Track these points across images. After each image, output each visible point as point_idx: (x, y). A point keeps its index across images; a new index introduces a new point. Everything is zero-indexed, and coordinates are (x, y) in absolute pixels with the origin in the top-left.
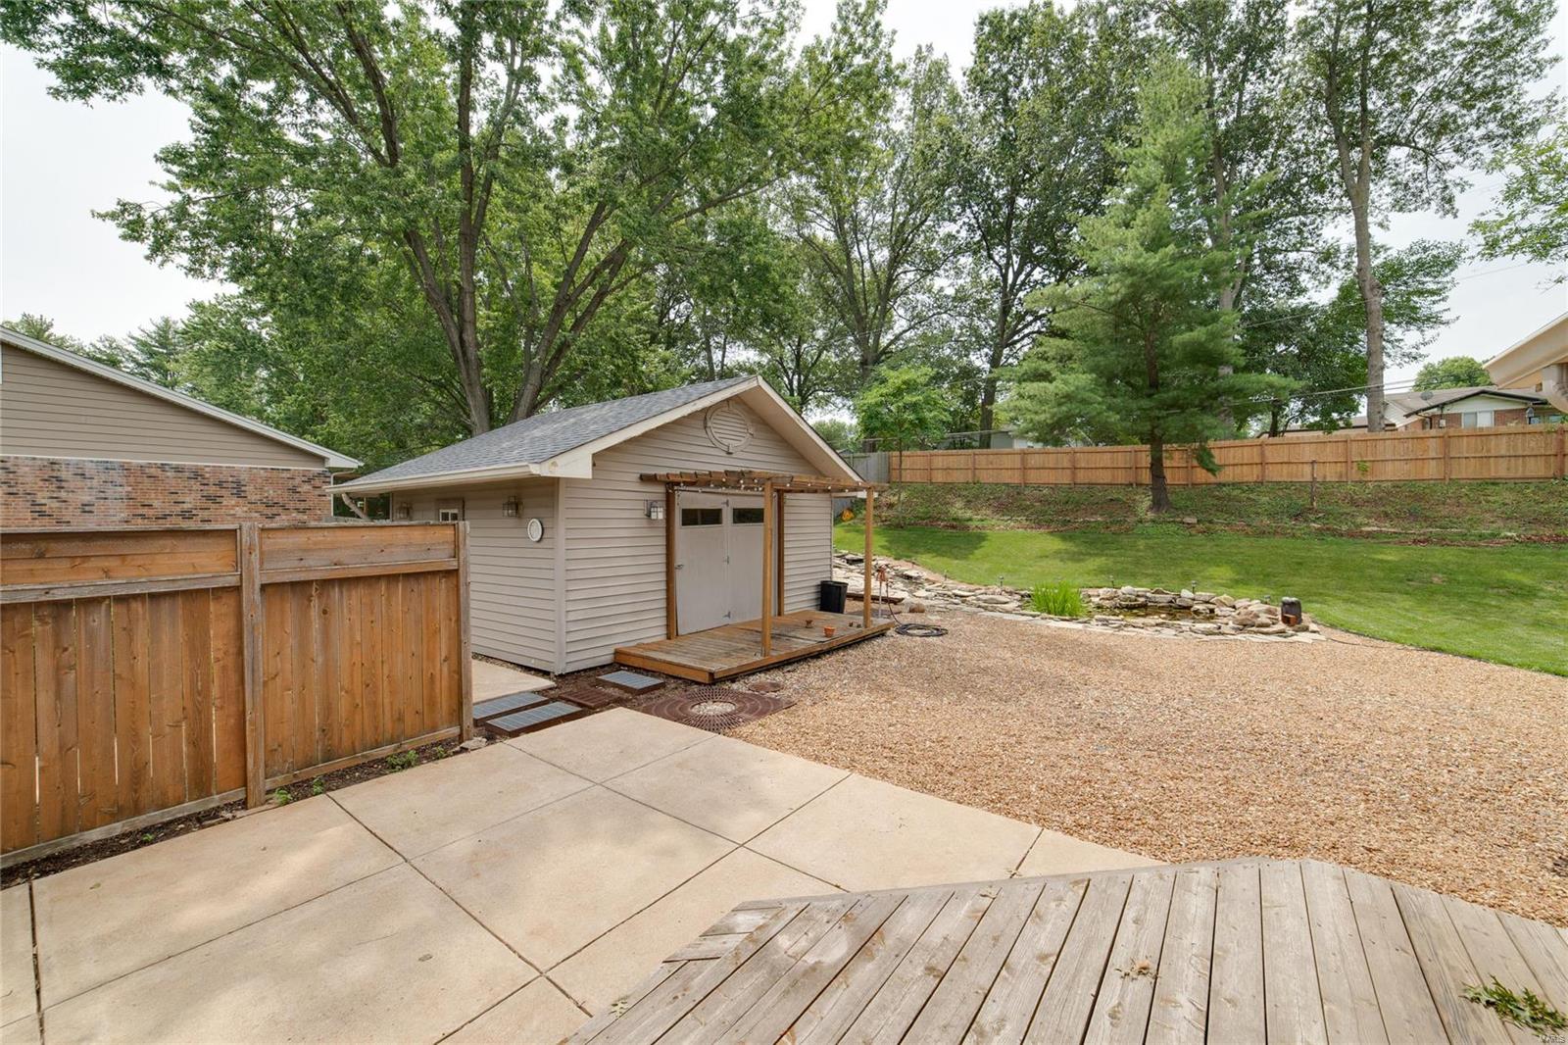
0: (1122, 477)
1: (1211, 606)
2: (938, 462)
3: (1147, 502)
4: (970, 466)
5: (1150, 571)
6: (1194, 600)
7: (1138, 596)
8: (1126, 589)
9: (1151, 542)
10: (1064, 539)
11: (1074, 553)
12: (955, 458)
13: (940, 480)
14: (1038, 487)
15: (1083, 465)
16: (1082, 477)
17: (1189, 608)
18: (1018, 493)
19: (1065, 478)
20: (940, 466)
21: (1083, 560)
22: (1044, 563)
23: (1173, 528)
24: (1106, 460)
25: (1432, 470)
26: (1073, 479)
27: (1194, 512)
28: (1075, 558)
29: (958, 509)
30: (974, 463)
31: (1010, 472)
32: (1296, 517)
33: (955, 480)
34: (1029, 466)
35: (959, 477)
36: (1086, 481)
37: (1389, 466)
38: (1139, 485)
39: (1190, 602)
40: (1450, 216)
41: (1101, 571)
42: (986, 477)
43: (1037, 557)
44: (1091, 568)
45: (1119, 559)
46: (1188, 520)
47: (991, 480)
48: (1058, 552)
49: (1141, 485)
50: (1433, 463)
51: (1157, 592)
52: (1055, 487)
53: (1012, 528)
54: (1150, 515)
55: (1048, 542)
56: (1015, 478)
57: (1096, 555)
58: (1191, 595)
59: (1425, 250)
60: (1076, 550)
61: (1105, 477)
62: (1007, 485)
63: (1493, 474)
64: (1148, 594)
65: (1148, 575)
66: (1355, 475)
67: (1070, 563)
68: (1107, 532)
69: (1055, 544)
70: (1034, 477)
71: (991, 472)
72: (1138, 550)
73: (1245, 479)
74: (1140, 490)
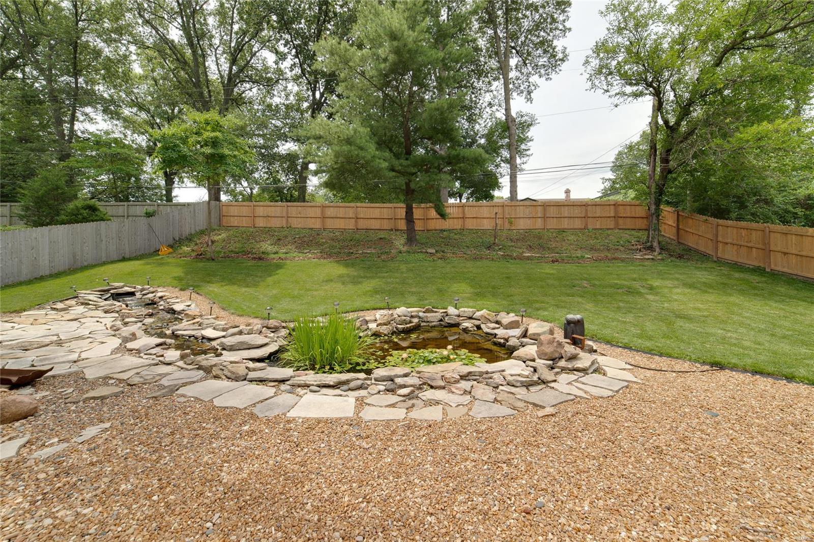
0: (386, 225)
1: (477, 323)
2: (260, 211)
3: (403, 241)
4: (284, 214)
5: (414, 290)
6: (459, 316)
7: (412, 317)
8: (402, 310)
9: (410, 266)
10: (347, 266)
11: (354, 277)
12: (273, 209)
13: (261, 225)
14: (333, 230)
15: (362, 216)
16: (362, 224)
17: (457, 325)
18: (318, 235)
19: (350, 225)
20: (261, 215)
21: (360, 283)
22: (327, 287)
23: (421, 256)
24: (376, 213)
25: (539, 224)
26: (356, 226)
27: (432, 246)
28: (355, 281)
29: (266, 246)
30: (287, 213)
31: (313, 220)
32: (489, 248)
33: (273, 226)
34: (326, 216)
35: (276, 223)
36: (365, 227)
37: (522, 222)
38: (397, 230)
39: (458, 320)
40: (529, 102)
41: (376, 292)
42: (296, 223)
43: (323, 281)
44: (369, 289)
45: (389, 280)
46: (430, 250)
47: (299, 226)
48: (340, 276)
49: (398, 230)
50: (540, 220)
51: (427, 311)
52: (343, 231)
53: (309, 259)
54: (405, 249)
55: (335, 269)
56: (317, 225)
57: (372, 278)
58: (456, 312)
59: (522, 116)
60: (355, 274)
61: (375, 224)
62: (312, 229)
63: (563, 227)
64: (421, 314)
65: (413, 293)
66: (507, 226)
67: (350, 286)
68: (379, 260)
69: (341, 270)
70: (330, 224)
71: (299, 220)
72: (402, 273)
73: (455, 227)
74: (398, 233)
